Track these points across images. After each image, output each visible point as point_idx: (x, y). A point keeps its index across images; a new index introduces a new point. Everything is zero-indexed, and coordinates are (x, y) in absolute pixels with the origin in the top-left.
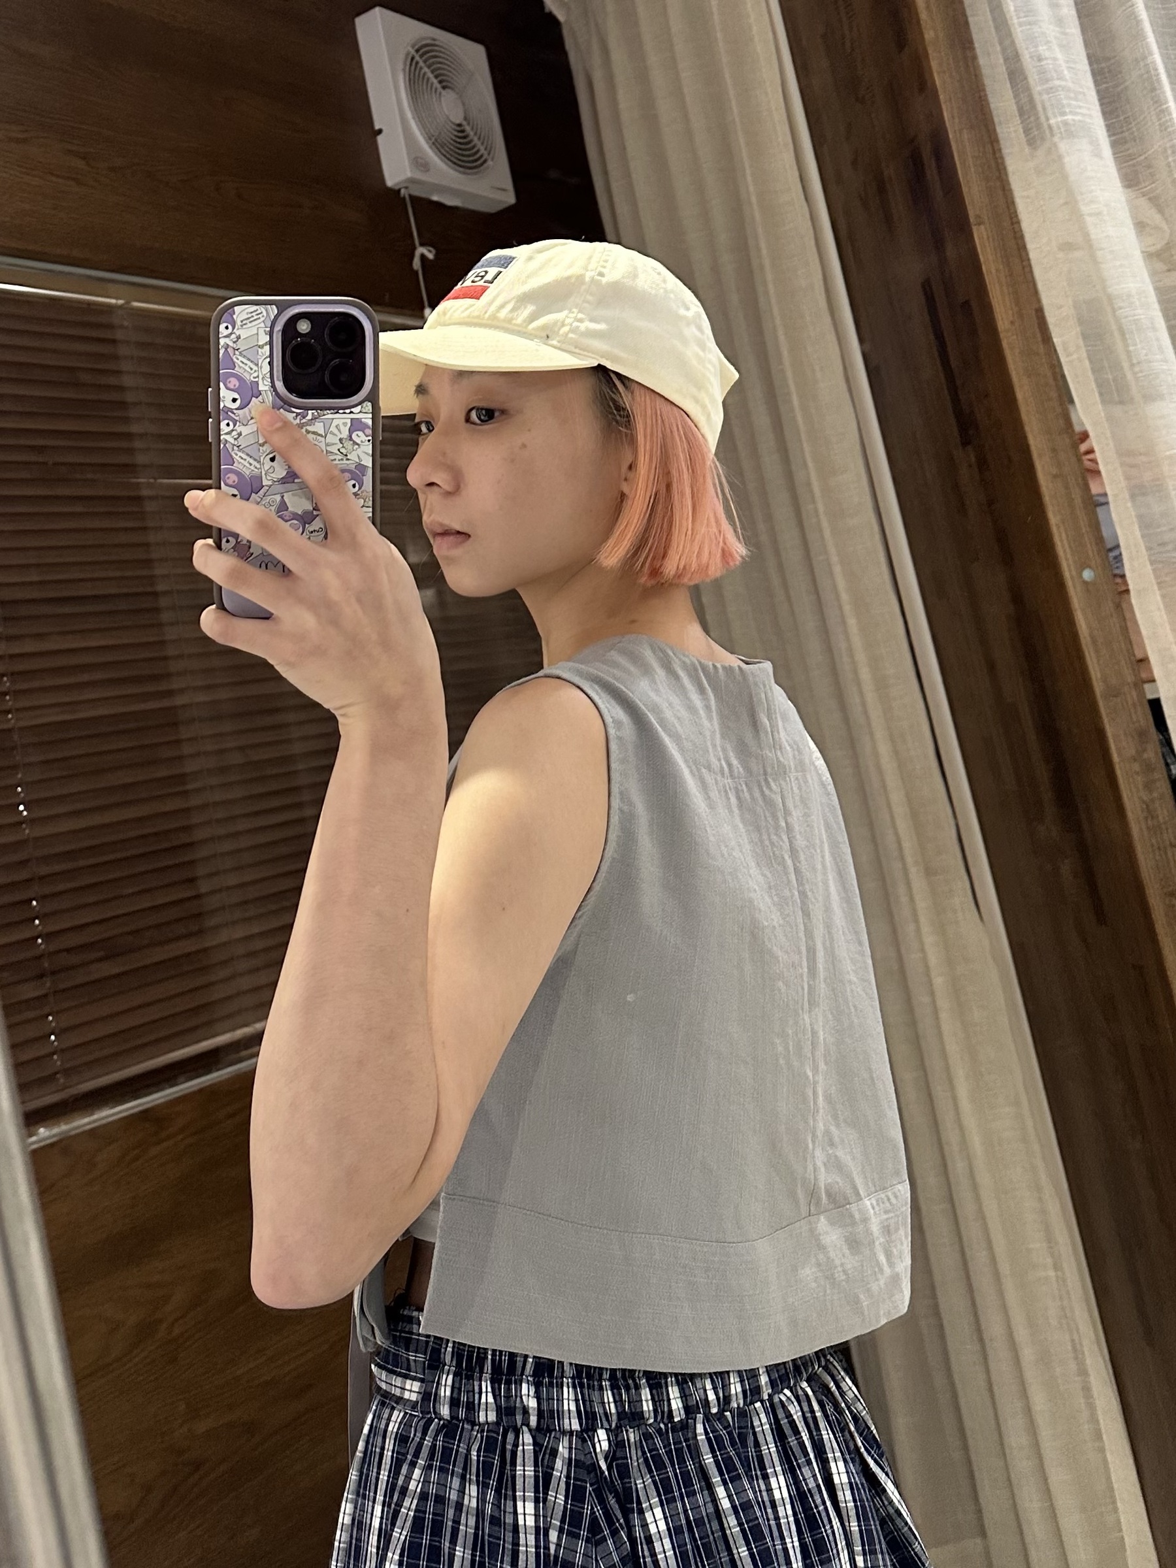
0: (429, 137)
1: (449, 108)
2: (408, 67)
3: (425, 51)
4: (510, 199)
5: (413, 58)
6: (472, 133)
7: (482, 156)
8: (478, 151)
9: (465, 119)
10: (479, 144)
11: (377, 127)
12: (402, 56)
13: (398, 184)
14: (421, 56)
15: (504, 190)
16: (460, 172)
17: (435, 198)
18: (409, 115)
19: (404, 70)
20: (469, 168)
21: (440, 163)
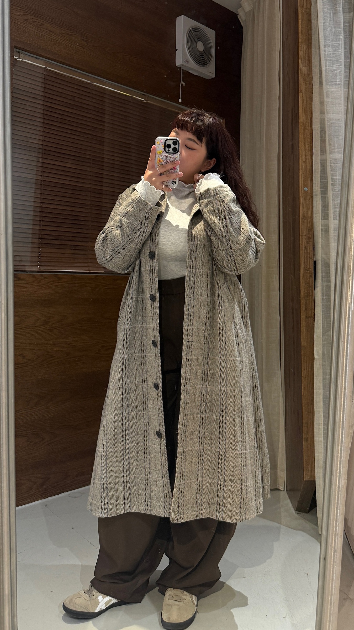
0: (190, 54)
1: (200, 46)
2: (188, 33)
3: (195, 29)
4: (213, 76)
5: (190, 31)
6: (205, 55)
7: (207, 62)
8: (206, 60)
9: (203, 51)
10: (207, 58)
11: (176, 49)
12: (187, 30)
13: (179, 65)
14: (193, 31)
15: (212, 73)
16: (199, 66)
17: (190, 72)
18: (186, 47)
19: (187, 34)
20: (202, 65)
21: (193, 62)
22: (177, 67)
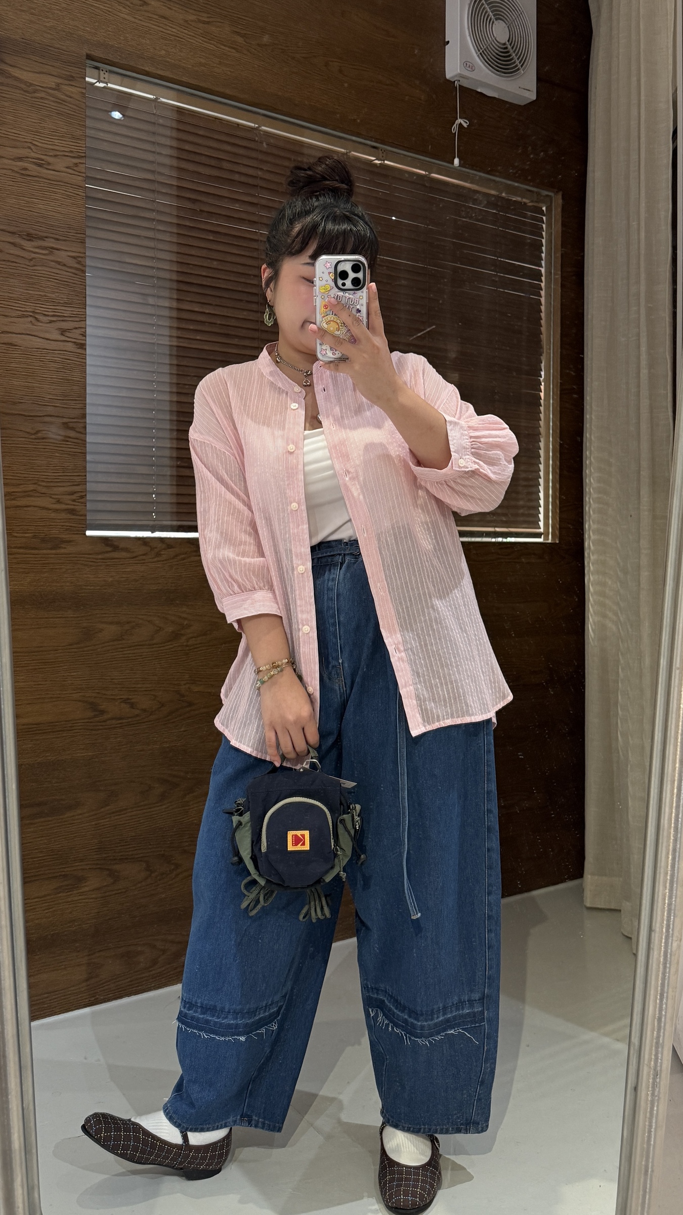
0: (479, 50)
1: (500, 32)
4: (532, 96)
6: (511, 51)
7: (517, 66)
8: (515, 62)
9: (508, 41)
10: (516, 58)
11: (447, 40)
13: (453, 78)
15: (529, 90)
16: (498, 75)
17: (479, 90)
18: (468, 35)
20: (505, 73)
21: (484, 67)
22: (448, 81)
